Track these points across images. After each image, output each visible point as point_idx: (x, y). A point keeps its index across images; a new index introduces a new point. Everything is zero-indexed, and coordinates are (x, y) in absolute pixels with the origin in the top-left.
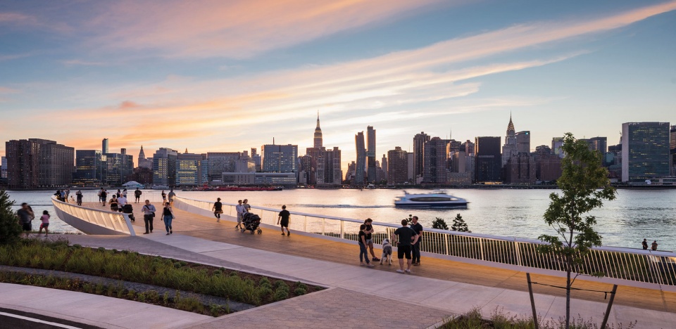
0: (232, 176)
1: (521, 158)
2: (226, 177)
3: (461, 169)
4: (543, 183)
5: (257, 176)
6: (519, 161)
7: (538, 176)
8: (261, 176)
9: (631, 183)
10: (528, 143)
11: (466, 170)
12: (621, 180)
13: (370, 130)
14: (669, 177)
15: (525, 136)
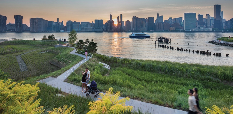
0: (87, 29)
1: (159, 23)
2: (85, 29)
3: (144, 26)
4: (165, 31)
5: (93, 29)
6: (158, 24)
7: (163, 29)
8: (94, 29)
9: (186, 31)
10: (163, 19)
11: (145, 27)
12: (183, 30)
13: (121, 15)
14: (196, 29)
15: (162, 17)
